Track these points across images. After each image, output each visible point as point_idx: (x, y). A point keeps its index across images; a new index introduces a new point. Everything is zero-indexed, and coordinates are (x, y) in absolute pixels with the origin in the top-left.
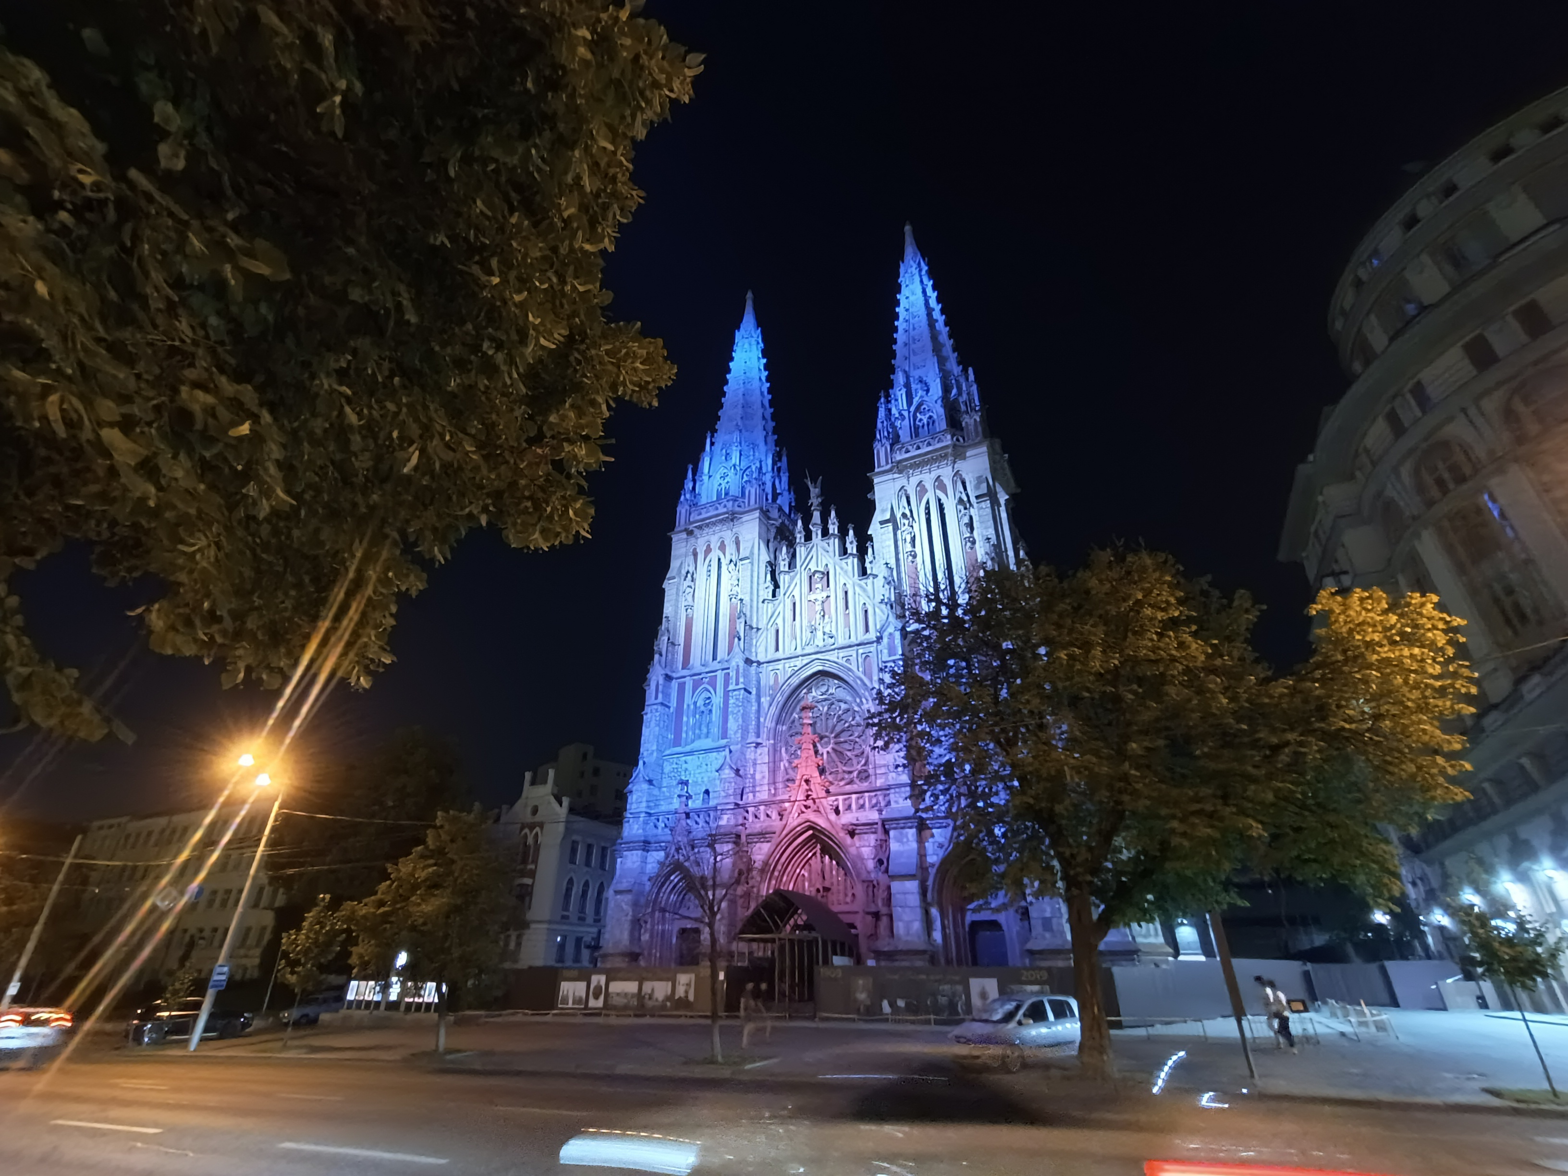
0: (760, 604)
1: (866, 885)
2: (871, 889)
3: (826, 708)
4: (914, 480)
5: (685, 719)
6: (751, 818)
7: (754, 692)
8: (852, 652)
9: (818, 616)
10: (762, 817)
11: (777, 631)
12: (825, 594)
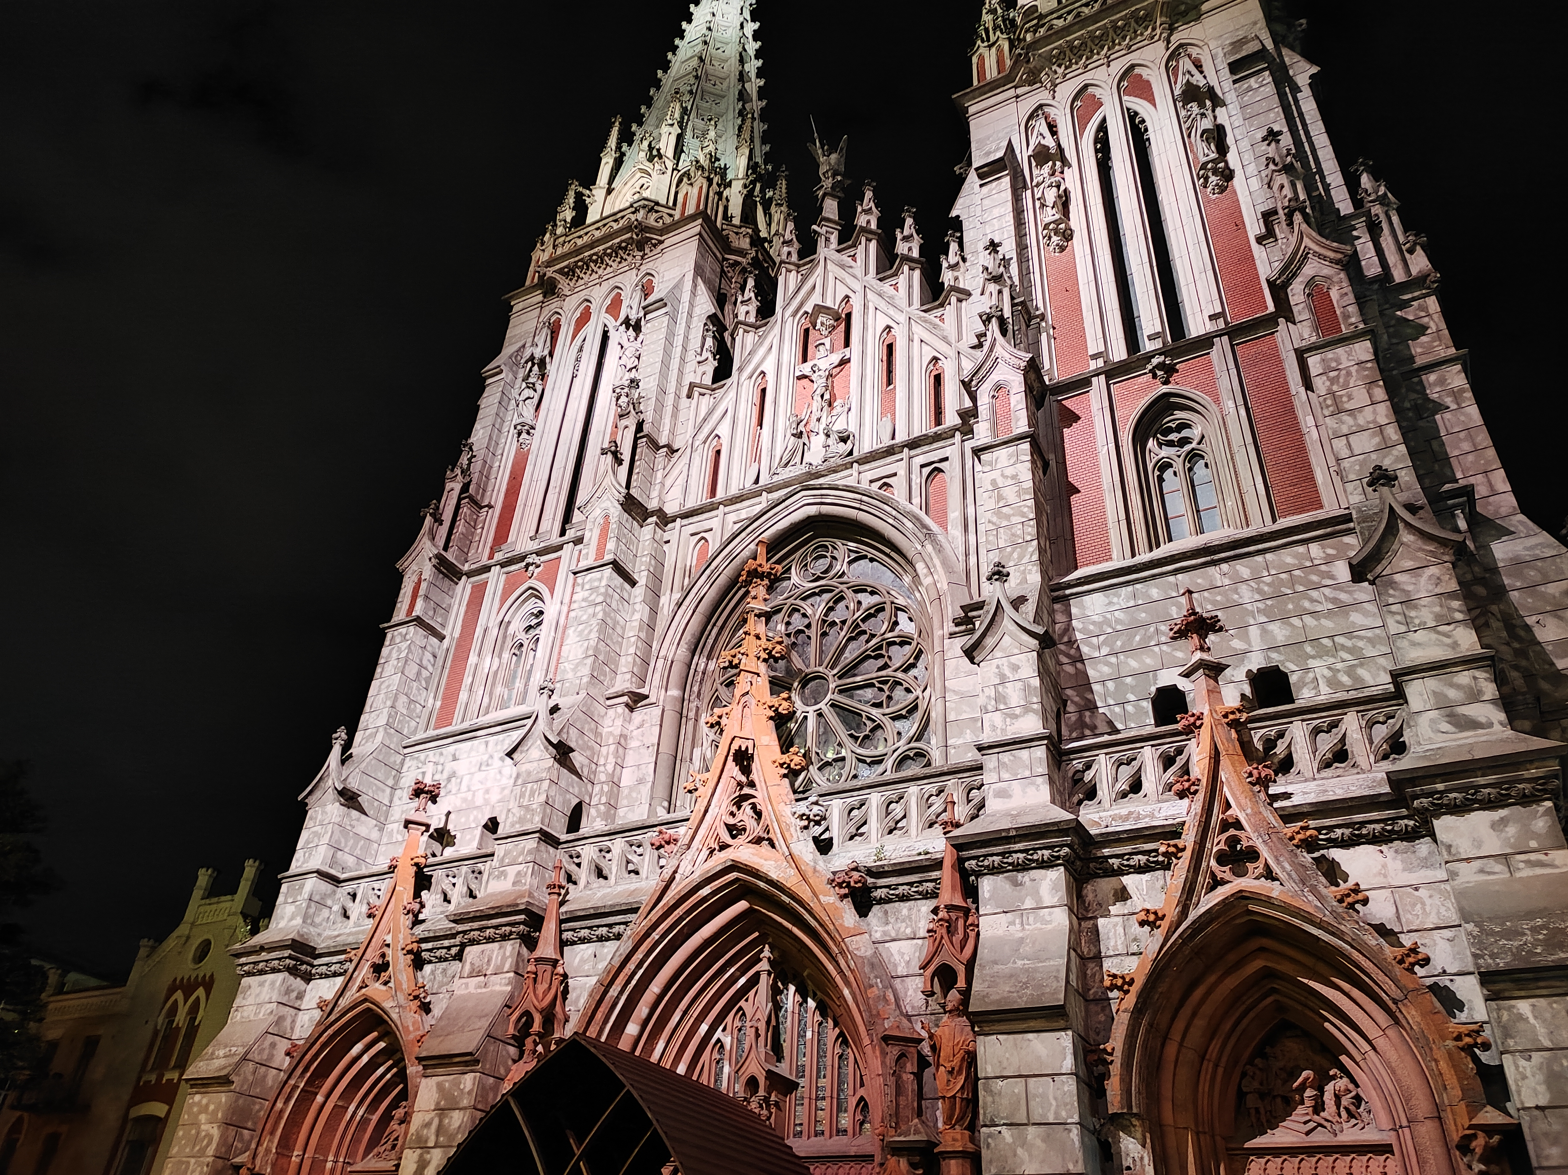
0: (684, 401)
1: (894, 1051)
2: (911, 1066)
3: (821, 609)
4: (1067, 90)
5: (473, 659)
6: (583, 875)
7: (642, 578)
8: (896, 465)
9: (817, 403)
10: (613, 868)
11: (718, 452)
12: (835, 358)
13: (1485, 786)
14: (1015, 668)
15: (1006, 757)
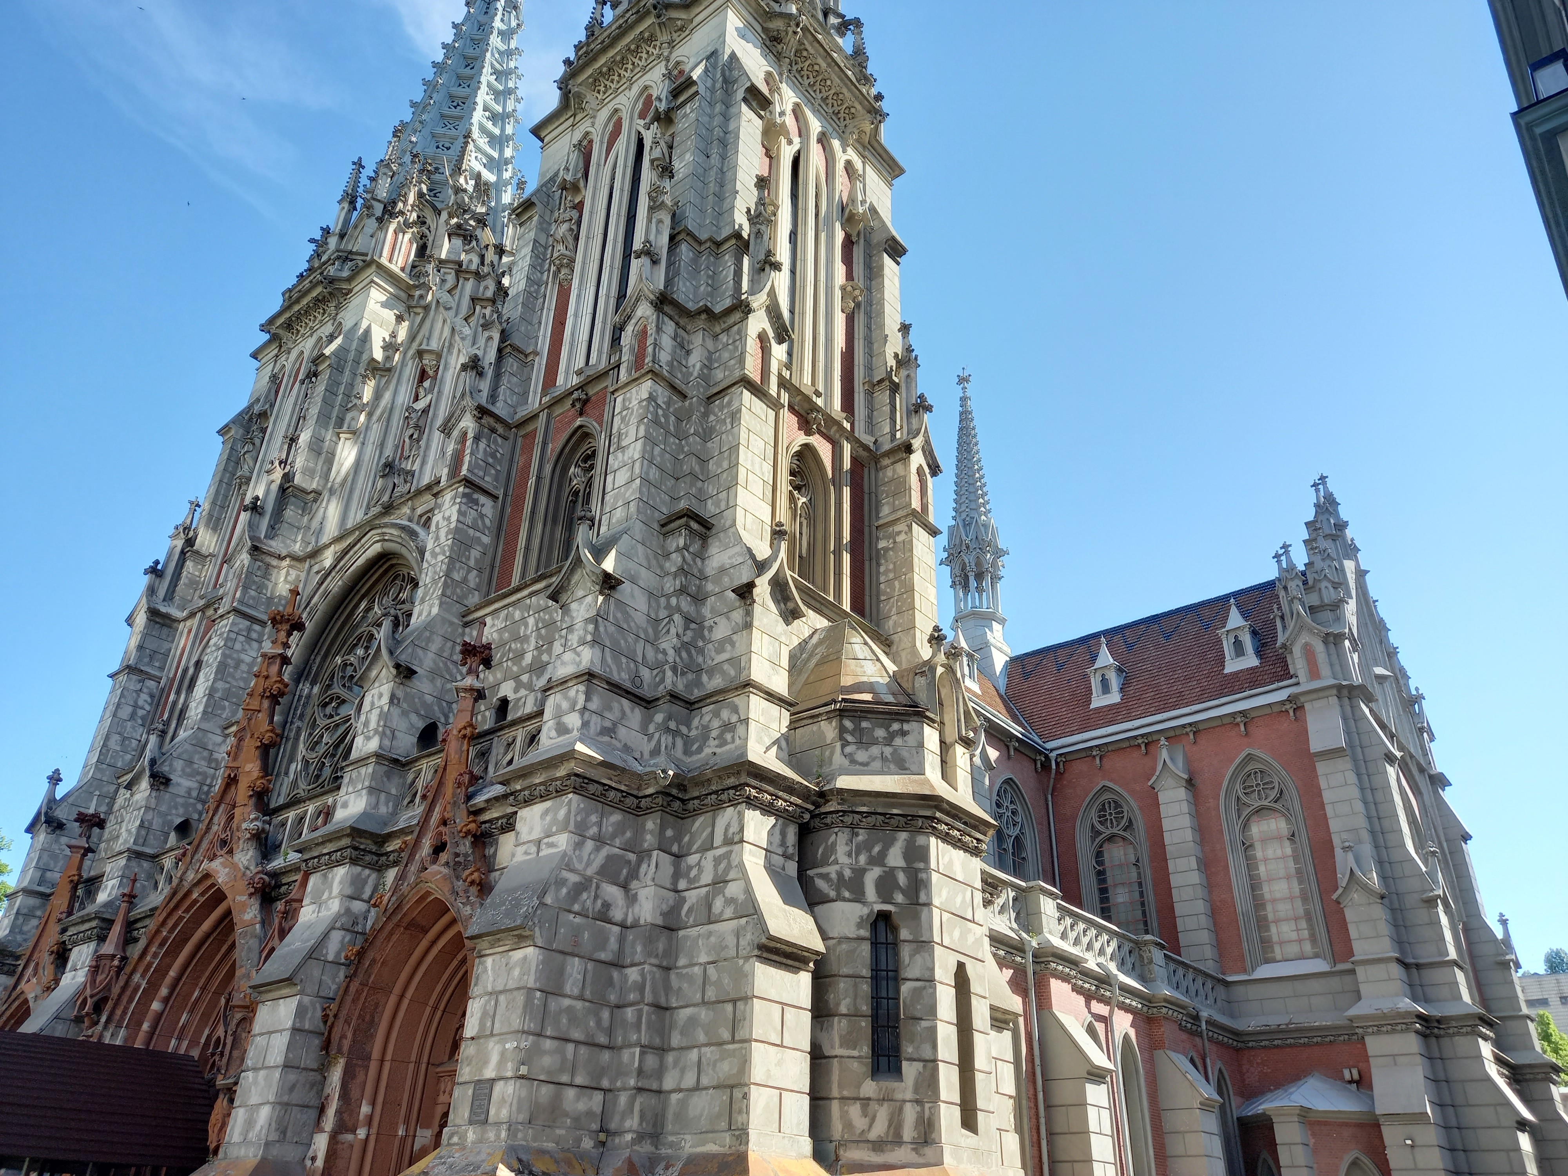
12: (430, 398)
13: (541, 784)
14: (381, 696)
15: (354, 774)
